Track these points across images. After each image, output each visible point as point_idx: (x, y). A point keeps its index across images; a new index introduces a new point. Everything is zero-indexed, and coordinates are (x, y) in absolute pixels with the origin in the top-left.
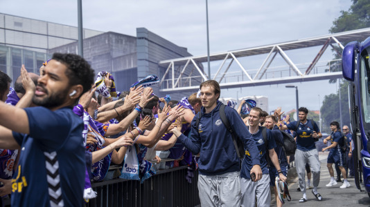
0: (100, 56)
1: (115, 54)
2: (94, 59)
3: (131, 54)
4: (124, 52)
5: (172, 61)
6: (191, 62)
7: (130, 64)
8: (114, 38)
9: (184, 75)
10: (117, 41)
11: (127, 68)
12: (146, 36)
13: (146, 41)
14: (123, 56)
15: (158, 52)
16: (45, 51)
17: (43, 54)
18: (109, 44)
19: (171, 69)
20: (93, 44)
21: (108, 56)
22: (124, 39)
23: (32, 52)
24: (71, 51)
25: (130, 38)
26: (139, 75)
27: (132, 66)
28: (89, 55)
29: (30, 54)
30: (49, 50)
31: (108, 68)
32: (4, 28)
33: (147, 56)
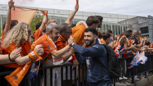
0: (135, 23)
1: (139, 23)
2: (133, 24)
3: (145, 23)
4: (142, 22)
7: (144, 25)
8: (139, 18)
10: (140, 19)
11: (144, 26)
12: (150, 17)
13: (151, 19)
14: (142, 23)
16: (117, 23)
17: (117, 24)
18: (137, 20)
20: (132, 20)
21: (137, 23)
22: (142, 18)
23: (114, 23)
24: (125, 22)
25: (143, 18)
26: (149, 29)
27: (145, 26)
28: (131, 23)
29: (113, 24)
30: (118, 22)
31: (137, 27)
32: (107, 17)
33: (151, 23)
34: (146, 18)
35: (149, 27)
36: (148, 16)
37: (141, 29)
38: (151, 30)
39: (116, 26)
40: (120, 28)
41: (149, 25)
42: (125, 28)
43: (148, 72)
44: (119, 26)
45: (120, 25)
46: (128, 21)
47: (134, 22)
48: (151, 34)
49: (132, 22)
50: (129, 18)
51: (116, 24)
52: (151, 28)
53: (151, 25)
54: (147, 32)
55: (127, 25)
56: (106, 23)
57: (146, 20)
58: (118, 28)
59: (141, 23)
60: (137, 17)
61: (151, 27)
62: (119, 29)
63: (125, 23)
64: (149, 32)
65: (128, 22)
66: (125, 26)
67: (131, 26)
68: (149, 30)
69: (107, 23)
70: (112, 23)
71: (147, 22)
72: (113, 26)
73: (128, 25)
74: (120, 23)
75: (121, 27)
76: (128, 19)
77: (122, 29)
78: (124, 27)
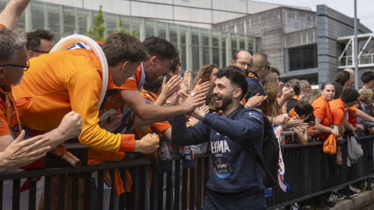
0: (272, 32)
1: (288, 30)
2: (265, 34)
3: (306, 30)
4: (296, 27)
5: (352, 38)
6: (372, 39)
7: (304, 39)
8: (286, 13)
9: (366, 51)
10: (289, 16)
11: (302, 44)
12: (326, 13)
14: (297, 32)
15: (336, 26)
16: (209, 27)
17: (207, 30)
18: (281, 19)
19: (350, 45)
20: (263, 19)
21: (280, 31)
22: (296, 14)
23: (197, 28)
24: (238, 26)
25: (302, 12)
26: (319, 52)
27: (307, 42)
28: (258, 31)
29: (195, 31)
30: (214, 25)
31: (280, 44)
32: (173, 5)
33: (327, 34)
34: (310, 12)
35: (319, 47)
36: (319, 7)
37: (292, 51)
38: (327, 58)
39: (206, 40)
40: (220, 47)
41: (320, 41)
42: (238, 48)
43: (296, 204)
44: (215, 40)
45: (218, 34)
46: (248, 23)
47: (268, 27)
48: (327, 72)
49: (262, 27)
50: (251, 11)
51: (205, 32)
52: (327, 52)
53: (327, 40)
54: (312, 63)
55: (243, 35)
56: (169, 24)
57: (309, 19)
58: (211, 44)
59: (293, 30)
60: (281, 9)
61: (327, 46)
62: (215, 50)
63: (236, 30)
64: (319, 65)
65: (248, 27)
66: (238, 39)
67: (258, 39)
68: (320, 59)
69: (171, 27)
70: (191, 27)
71: (315, 28)
72: (195, 39)
73: (248, 36)
74: (221, 30)
75: (224, 44)
76: (250, 15)
77: (224, 50)
78: (234, 44)
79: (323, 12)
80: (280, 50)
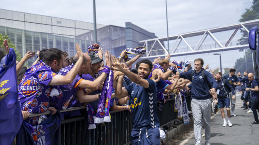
0: (105, 39)
1: (114, 38)
2: (102, 41)
3: (122, 38)
4: (118, 36)
5: (146, 41)
6: (157, 41)
7: (122, 43)
8: (112, 29)
9: (153, 49)
10: (114, 30)
11: (121, 45)
12: (131, 27)
13: (131, 30)
14: (118, 39)
15: (138, 35)
16: (74, 37)
17: (73, 39)
18: (110, 32)
19: (146, 45)
20: (101, 32)
21: (110, 39)
22: (118, 29)
23: (67, 38)
24: (88, 37)
25: (122, 28)
27: (123, 45)
28: (98, 39)
32: (52, 25)
33: (131, 39)
35: (127, 46)
36: (127, 24)
46: (93, 35)
47: (103, 37)
49: (100, 37)
53: (132, 42)
61: (132, 46)
63: (87, 39)
65: (93, 37)
79: (130, 26)
80: (109, 49)
